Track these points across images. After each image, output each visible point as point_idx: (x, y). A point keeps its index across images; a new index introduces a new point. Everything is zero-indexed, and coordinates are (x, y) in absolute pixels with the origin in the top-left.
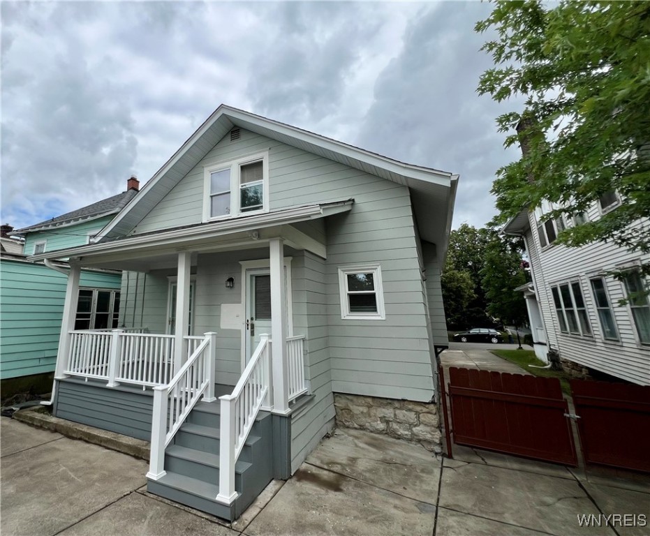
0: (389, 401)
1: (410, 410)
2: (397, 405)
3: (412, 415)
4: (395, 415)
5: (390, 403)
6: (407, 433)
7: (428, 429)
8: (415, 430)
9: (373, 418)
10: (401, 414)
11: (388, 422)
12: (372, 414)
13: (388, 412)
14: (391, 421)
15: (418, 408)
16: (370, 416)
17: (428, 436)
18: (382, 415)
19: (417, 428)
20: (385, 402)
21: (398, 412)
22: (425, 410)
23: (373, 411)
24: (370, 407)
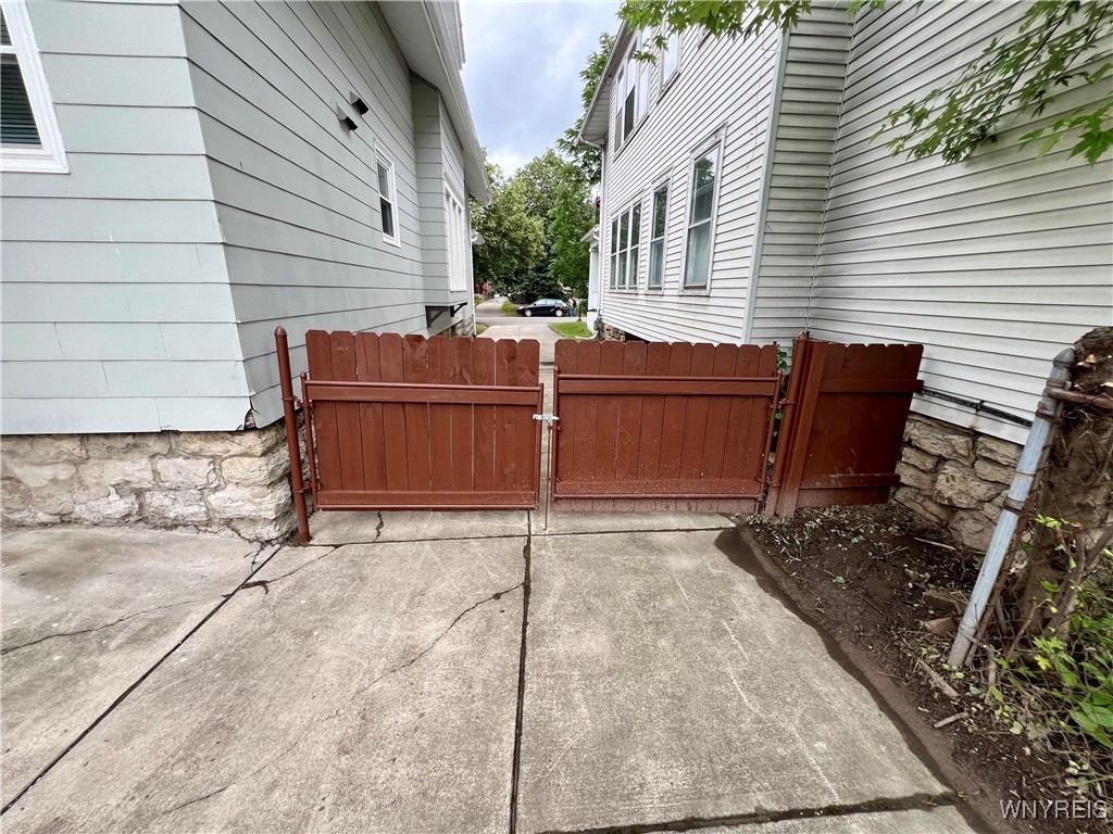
0: (136, 440)
1: (196, 455)
2: (157, 446)
3: (203, 466)
4: (155, 472)
5: (135, 446)
6: (195, 509)
7: (246, 493)
8: (214, 500)
9: (94, 490)
10: (170, 468)
11: (139, 493)
12: (89, 480)
13: (135, 469)
14: (149, 490)
15: (217, 447)
16: (84, 487)
17: (247, 510)
18: (118, 479)
19: (218, 494)
20: (119, 444)
21: (162, 464)
22: (235, 449)
23: (90, 473)
24: (76, 463)
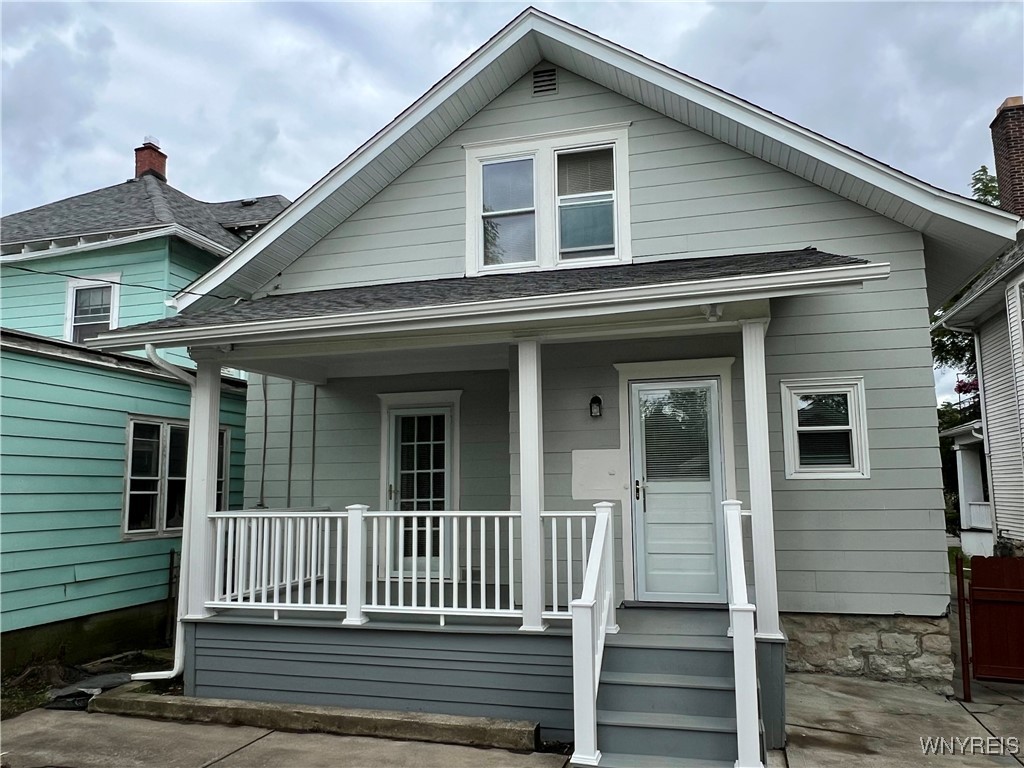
0: (870, 620)
1: (907, 632)
2: (884, 624)
3: (911, 639)
4: (880, 642)
5: (872, 623)
6: (898, 669)
7: (936, 659)
8: (914, 663)
9: (840, 651)
10: (890, 639)
11: (866, 655)
12: (838, 645)
13: (868, 639)
14: (872, 653)
15: (920, 627)
16: (834, 647)
17: (936, 671)
18: (856, 645)
19: (916, 660)
20: (863, 621)
21: (885, 636)
22: (931, 629)
23: (840, 639)
24: (834, 632)
